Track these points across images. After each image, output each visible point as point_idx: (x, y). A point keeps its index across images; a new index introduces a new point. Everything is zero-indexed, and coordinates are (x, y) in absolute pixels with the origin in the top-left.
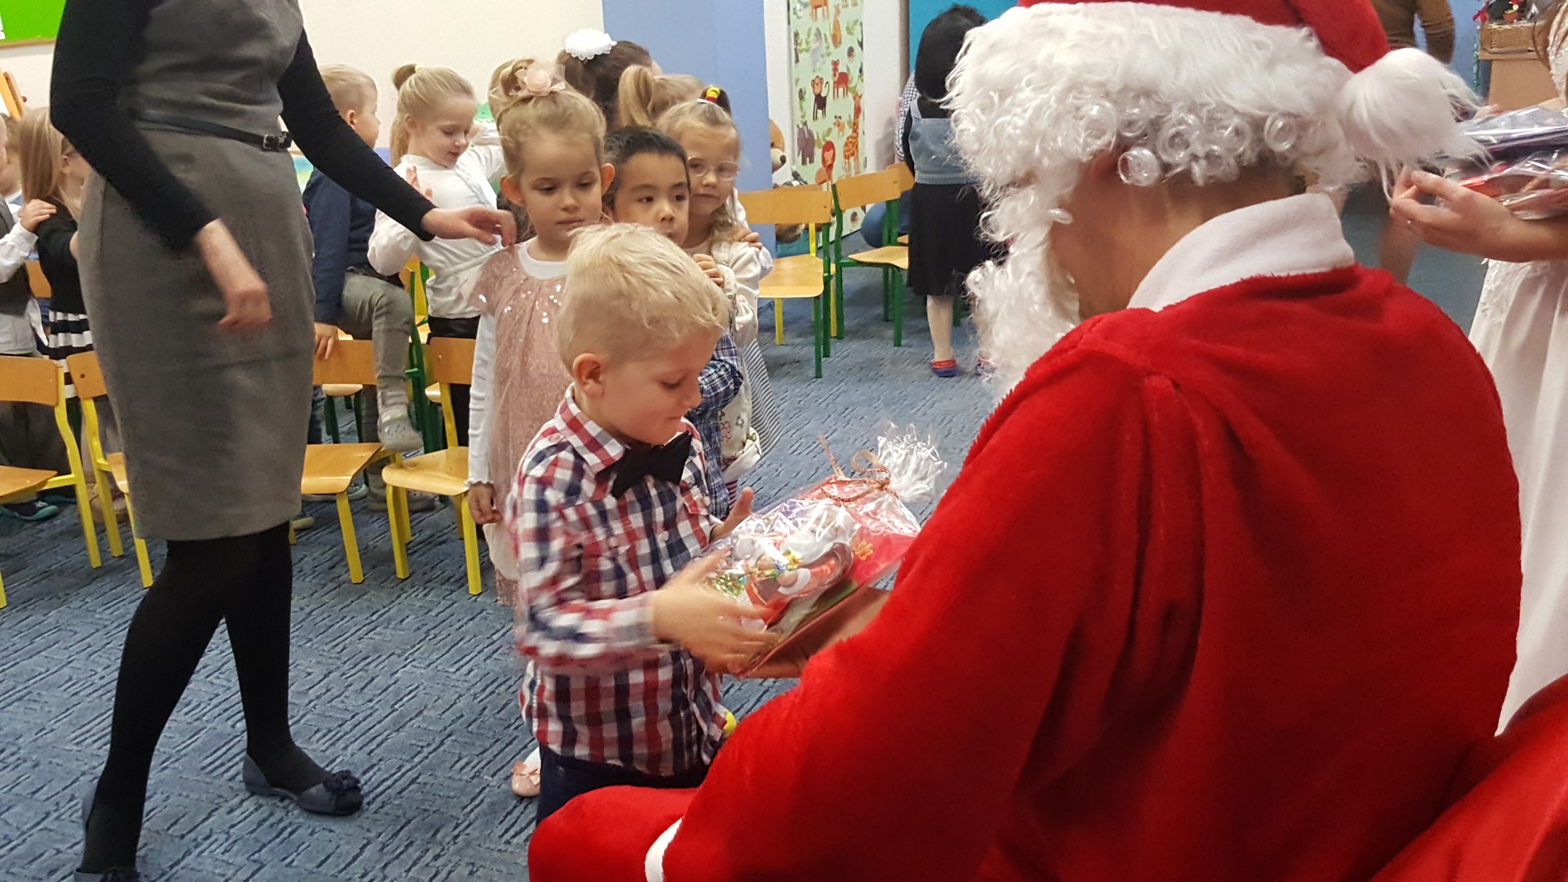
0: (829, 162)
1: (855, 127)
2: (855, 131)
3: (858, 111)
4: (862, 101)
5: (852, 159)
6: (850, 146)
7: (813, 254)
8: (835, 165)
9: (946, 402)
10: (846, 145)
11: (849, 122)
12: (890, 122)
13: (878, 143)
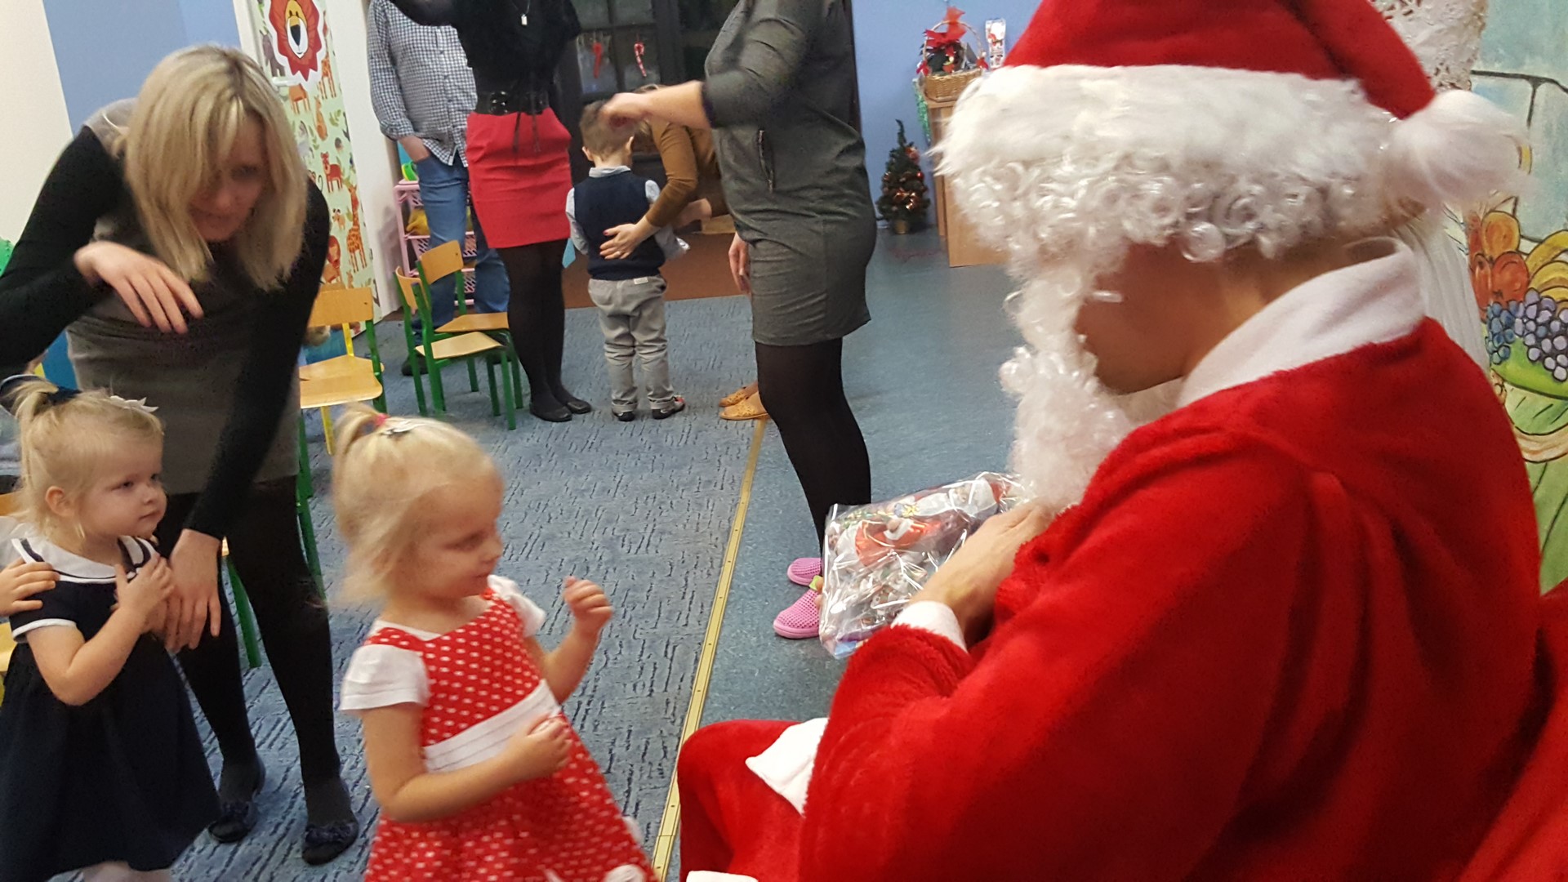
0: (336, 258)
1: (355, 219)
2: (356, 223)
3: (355, 203)
4: (357, 192)
5: (357, 252)
6: (353, 239)
7: (352, 355)
8: (341, 259)
9: (534, 487)
10: (349, 238)
11: (348, 214)
12: (387, 211)
13: (380, 234)
